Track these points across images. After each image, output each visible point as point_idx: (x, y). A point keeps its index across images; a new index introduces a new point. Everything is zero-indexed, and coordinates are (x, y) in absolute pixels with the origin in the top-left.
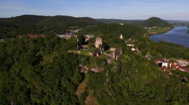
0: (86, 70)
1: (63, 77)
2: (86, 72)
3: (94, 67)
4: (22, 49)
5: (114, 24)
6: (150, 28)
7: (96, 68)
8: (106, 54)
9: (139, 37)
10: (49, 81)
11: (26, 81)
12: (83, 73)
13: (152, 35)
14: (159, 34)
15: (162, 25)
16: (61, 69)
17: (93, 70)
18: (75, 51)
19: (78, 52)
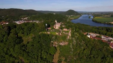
0: (56, 44)
1: (43, 51)
2: (56, 46)
3: (62, 42)
4: (5, 33)
5: (50, 14)
6: (70, 16)
7: (63, 42)
8: (64, 33)
9: (65, 21)
10: (34, 55)
11: (14, 57)
12: (55, 47)
13: (72, 20)
14: (75, 19)
15: (75, 14)
16: (41, 46)
17: (61, 44)
18: (46, 32)
19: (48, 33)
